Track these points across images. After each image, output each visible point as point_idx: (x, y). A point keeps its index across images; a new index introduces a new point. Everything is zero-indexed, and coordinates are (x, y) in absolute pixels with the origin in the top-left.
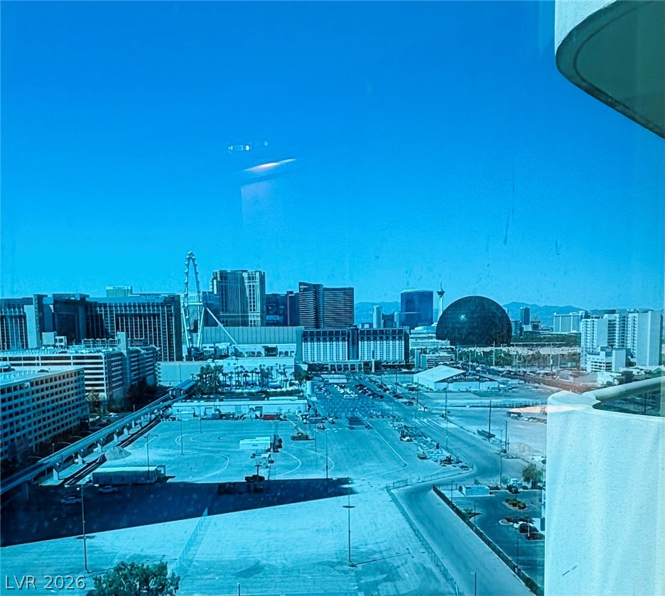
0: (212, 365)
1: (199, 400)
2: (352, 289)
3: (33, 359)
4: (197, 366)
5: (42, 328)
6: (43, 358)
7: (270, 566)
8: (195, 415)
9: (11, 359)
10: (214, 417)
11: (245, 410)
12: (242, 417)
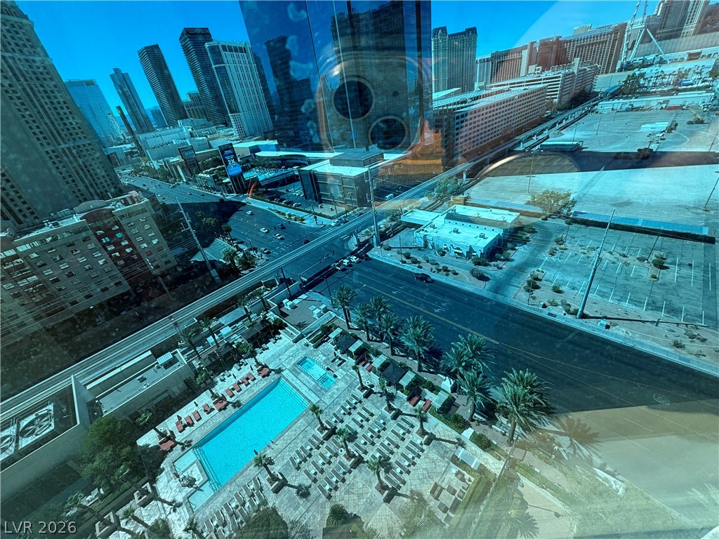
0: (637, 73)
1: (619, 99)
3: (521, 82)
4: (625, 75)
5: (530, 63)
6: (527, 82)
8: (613, 109)
9: (511, 84)
10: (627, 110)
11: (654, 104)
12: (650, 109)
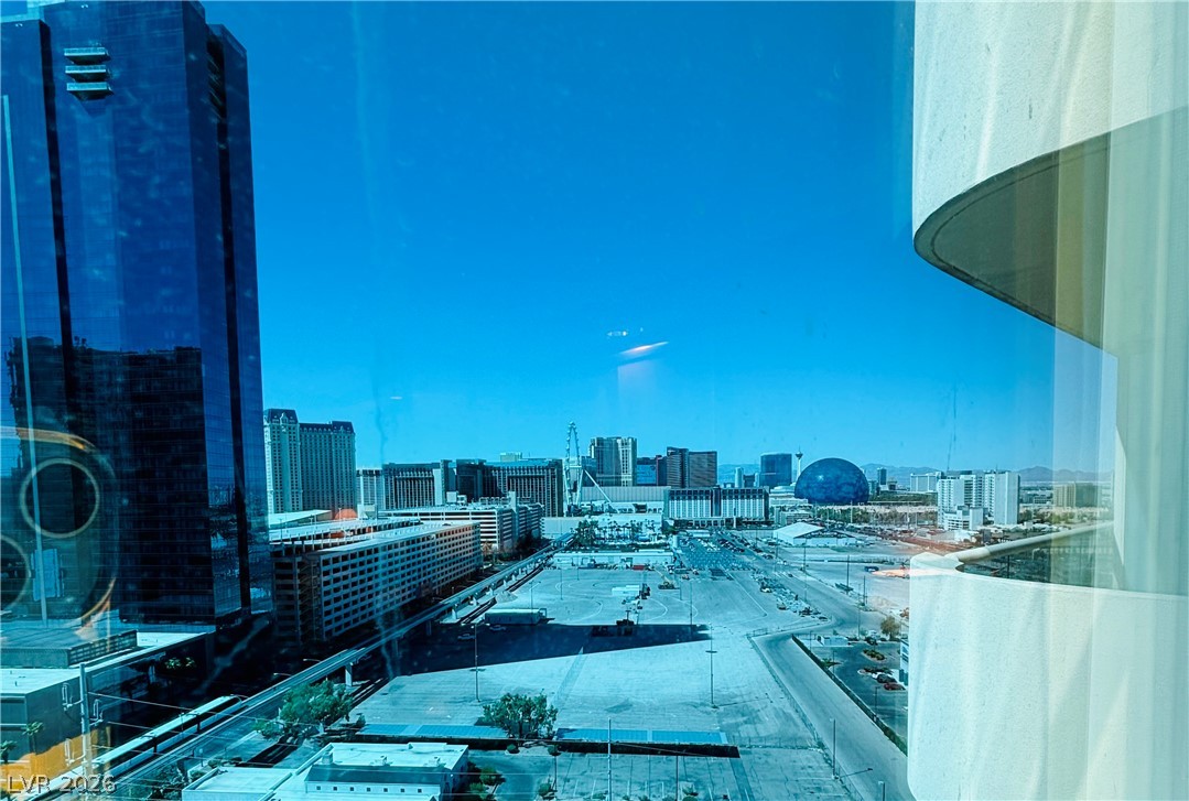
0: (589, 520)
1: (577, 551)
2: (716, 453)
3: (439, 514)
4: (575, 521)
5: (447, 489)
6: (447, 514)
7: (638, 703)
8: (573, 565)
9: (421, 514)
10: (590, 567)
11: (617, 561)
12: (614, 567)
